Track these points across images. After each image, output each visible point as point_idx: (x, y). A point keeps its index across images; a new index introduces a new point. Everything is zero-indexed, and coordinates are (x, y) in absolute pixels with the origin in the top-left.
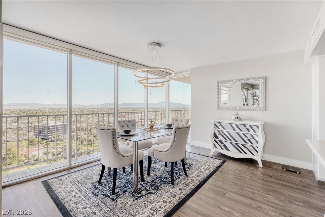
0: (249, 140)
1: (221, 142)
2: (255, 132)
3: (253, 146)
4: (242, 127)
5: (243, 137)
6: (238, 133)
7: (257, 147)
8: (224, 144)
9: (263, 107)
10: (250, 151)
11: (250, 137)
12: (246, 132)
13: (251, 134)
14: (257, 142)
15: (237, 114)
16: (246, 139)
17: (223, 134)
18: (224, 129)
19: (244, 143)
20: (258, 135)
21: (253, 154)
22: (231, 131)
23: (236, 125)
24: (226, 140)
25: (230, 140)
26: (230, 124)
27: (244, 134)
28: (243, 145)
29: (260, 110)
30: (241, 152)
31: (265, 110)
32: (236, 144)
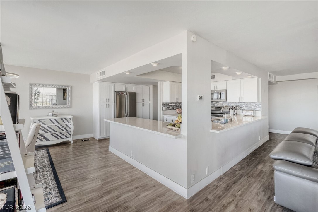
0: (65, 128)
1: (42, 136)
2: (68, 122)
3: (67, 132)
4: (60, 121)
5: (61, 127)
6: (56, 126)
7: (70, 132)
8: (44, 136)
9: (69, 106)
10: (65, 136)
11: (65, 126)
12: (63, 124)
13: (66, 125)
14: (70, 129)
15: (53, 112)
16: (63, 129)
17: (43, 129)
18: (44, 124)
19: (62, 132)
20: (70, 124)
21: (67, 137)
22: (51, 125)
23: (55, 120)
24: (46, 132)
25: (51, 132)
26: (50, 120)
27: (61, 125)
28: (60, 133)
29: (68, 107)
30: (59, 139)
31: (71, 107)
32: (56, 134)
